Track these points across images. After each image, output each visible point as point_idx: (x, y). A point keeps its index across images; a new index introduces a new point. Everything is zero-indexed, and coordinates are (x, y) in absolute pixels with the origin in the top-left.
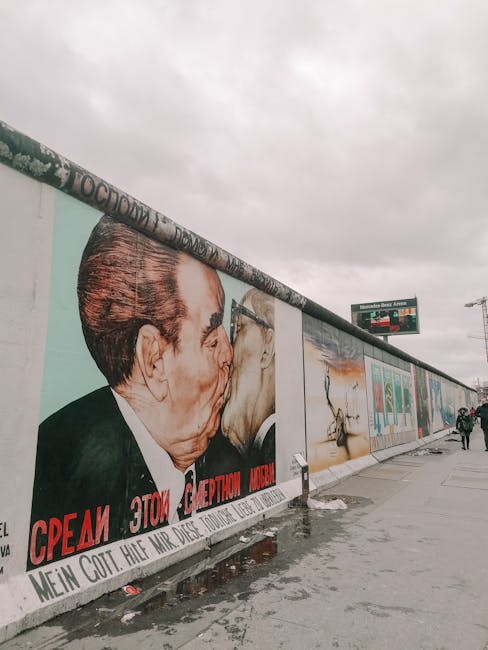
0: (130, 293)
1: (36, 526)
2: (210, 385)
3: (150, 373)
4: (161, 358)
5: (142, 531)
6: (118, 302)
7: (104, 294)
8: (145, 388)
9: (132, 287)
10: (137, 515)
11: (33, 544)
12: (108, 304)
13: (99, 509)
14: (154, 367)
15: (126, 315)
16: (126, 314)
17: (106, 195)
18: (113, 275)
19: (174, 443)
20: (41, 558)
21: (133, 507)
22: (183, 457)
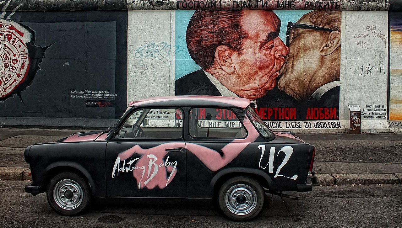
0: (211, 35)
3: (223, 64)
4: (230, 57)
5: (222, 119)
7: (198, 38)
8: (221, 69)
10: (220, 114)
12: (200, 41)
13: (201, 109)
14: (226, 61)
16: (209, 43)
17: (193, 5)
18: (201, 31)
19: (241, 91)
21: (217, 111)
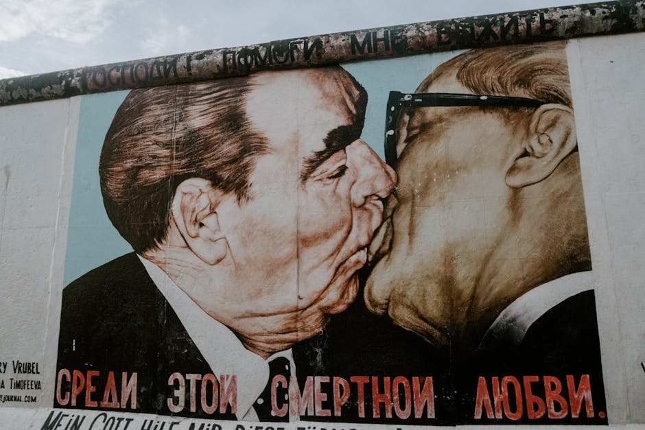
0: (164, 152)
1: (62, 372)
2: (327, 236)
3: (194, 233)
4: (213, 212)
5: (186, 413)
6: (147, 166)
7: (129, 164)
8: (187, 250)
9: (167, 145)
10: (180, 393)
11: (59, 387)
12: (135, 172)
13: (125, 375)
14: (201, 225)
15: (158, 176)
16: (159, 174)
17: (119, 74)
18: (140, 143)
19: (244, 317)
20: (66, 402)
21: (171, 382)
22: (263, 338)
